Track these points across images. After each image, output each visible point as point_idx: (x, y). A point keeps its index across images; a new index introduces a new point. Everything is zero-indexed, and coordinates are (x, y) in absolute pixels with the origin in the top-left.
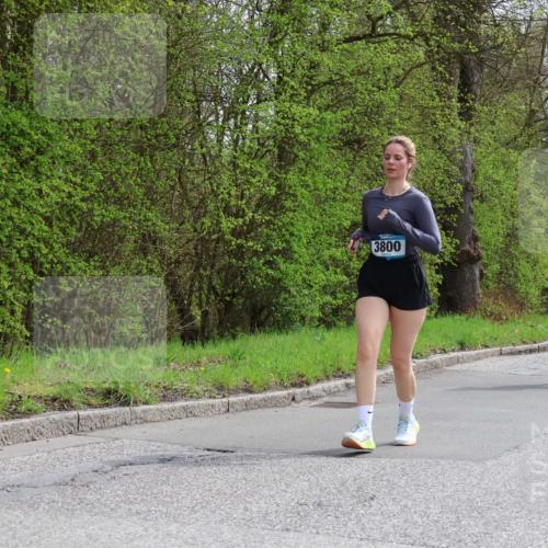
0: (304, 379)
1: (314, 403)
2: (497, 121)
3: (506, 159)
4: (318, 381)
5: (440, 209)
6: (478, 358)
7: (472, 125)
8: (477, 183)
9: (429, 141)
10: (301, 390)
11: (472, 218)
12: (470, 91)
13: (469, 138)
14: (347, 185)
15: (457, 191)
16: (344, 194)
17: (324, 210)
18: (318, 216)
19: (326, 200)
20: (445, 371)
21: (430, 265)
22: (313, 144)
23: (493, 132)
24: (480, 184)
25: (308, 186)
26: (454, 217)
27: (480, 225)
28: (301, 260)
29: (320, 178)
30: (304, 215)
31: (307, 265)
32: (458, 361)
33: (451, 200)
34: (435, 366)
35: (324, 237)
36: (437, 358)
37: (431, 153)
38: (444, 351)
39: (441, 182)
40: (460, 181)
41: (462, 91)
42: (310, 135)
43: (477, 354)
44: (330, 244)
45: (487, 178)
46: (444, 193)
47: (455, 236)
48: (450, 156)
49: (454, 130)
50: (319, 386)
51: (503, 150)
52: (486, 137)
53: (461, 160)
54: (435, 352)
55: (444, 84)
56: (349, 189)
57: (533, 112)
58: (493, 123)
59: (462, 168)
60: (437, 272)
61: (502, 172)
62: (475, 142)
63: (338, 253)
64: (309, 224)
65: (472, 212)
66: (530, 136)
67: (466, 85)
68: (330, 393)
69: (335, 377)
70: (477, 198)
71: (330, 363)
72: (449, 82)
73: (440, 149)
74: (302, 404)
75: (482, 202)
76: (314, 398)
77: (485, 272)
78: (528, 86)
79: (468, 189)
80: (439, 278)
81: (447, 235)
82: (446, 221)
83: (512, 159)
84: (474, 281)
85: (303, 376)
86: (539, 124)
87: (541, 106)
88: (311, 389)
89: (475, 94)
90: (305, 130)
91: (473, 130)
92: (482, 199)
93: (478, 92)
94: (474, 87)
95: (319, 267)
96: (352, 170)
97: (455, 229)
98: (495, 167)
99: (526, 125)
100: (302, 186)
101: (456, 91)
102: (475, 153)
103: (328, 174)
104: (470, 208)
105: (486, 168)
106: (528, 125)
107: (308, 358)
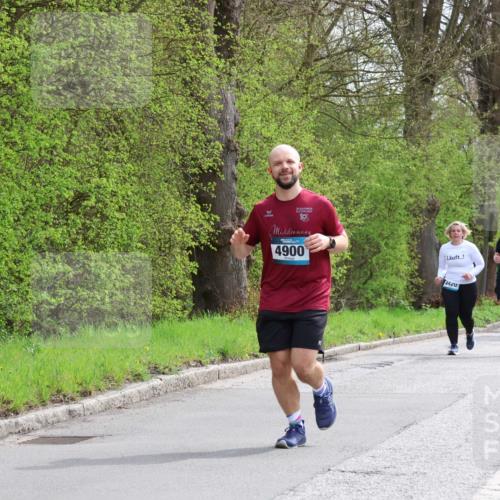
0: (11, 406)
1: (25, 438)
2: (266, 59)
3: (278, 110)
4: (30, 408)
5: (194, 175)
6: (245, 372)
7: (233, 63)
8: (241, 140)
9: (178, 85)
10: (6, 421)
11: (235, 187)
12: (230, 19)
13: (229, 81)
14: (69, 143)
15: (216, 152)
16: (64, 155)
17: (38, 176)
18: (29, 185)
19: (40, 163)
20: (202, 389)
21: (182, 249)
22: (21, 87)
23: (261, 74)
24: (245, 142)
25: (14, 144)
26: (212, 185)
27: (246, 195)
28: (6, 244)
29: (31, 132)
30: (11, 184)
31: (14, 251)
32: (219, 376)
33: (207, 163)
34: (189, 384)
35: (39, 213)
36: (191, 373)
37: (180, 100)
38: (200, 364)
39: (194, 139)
40: (219, 138)
41: (219, 19)
42: (15, 75)
43: (244, 367)
44: (46, 223)
45: (255, 135)
46: (199, 154)
47: (214, 211)
48: (205, 104)
49: (210, 70)
50: (32, 415)
51: (275, 97)
52: (253, 80)
53: (220, 111)
54: (190, 366)
55: (196, 9)
56: (71, 148)
57: (311, 48)
58: (261, 62)
59: (222, 122)
60: (191, 258)
61: (274, 126)
62: (238, 86)
63: (57, 234)
64: (16, 195)
65: (236, 179)
66: (309, 79)
67: (224, 11)
68: (47, 424)
69: (53, 401)
70: (242, 161)
71: (47, 383)
72: (202, 6)
73: (192, 95)
74: (7, 440)
75: (249, 165)
76: (24, 432)
77: (253, 257)
78: (304, 13)
79: (229, 148)
80: (193, 267)
81: (203, 209)
82: (201, 191)
83: (286, 109)
84: (240, 270)
85: (9, 402)
86: (319, 63)
87: (323, 40)
88: (21, 419)
89: (237, 23)
90: (9, 68)
91: (234, 71)
92: (248, 161)
93: (241, 20)
94: (236, 14)
95: (32, 253)
96: (76, 123)
97: (213, 201)
98: (265, 120)
99: (304, 64)
100: (6, 144)
101: (212, 18)
102: (237, 102)
103: (42, 128)
104: (233, 173)
105: (253, 122)
106: (306, 64)
107: (18, 379)
